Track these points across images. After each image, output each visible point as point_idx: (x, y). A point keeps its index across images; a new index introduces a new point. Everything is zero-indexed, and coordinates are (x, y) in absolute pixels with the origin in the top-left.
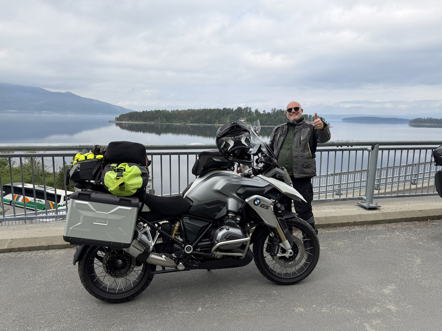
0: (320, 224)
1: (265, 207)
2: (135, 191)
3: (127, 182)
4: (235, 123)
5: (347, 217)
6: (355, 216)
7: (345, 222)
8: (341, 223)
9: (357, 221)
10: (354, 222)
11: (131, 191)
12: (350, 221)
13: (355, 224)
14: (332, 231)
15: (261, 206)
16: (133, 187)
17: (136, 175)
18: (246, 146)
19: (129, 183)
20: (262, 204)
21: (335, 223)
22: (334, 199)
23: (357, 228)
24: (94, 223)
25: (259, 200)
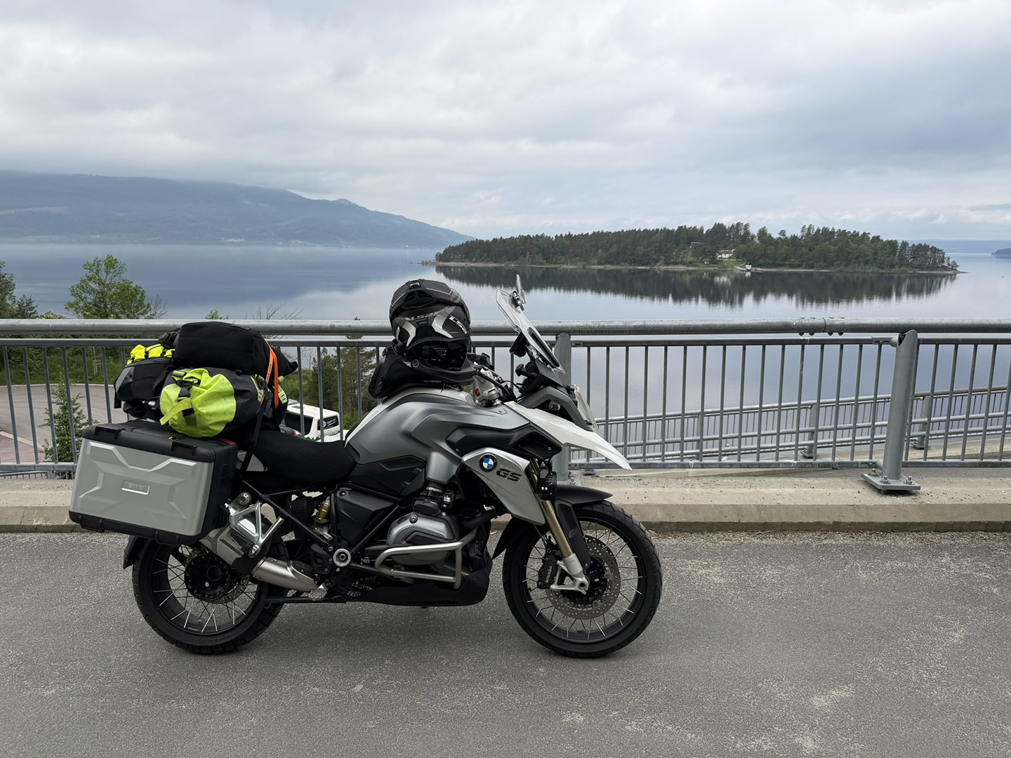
0: (743, 521)
1: (509, 476)
2: (220, 428)
3: (200, 409)
4: (416, 285)
5: (818, 508)
6: (839, 508)
7: (811, 520)
8: (800, 523)
9: (843, 520)
10: (834, 522)
11: (211, 427)
12: (825, 520)
13: (837, 527)
14: (770, 540)
15: (498, 473)
16: (214, 420)
17: (221, 395)
18: (448, 338)
19: (204, 411)
20: (502, 470)
21: (783, 523)
22: (797, 463)
23: (841, 539)
24: (123, 489)
25: (493, 458)
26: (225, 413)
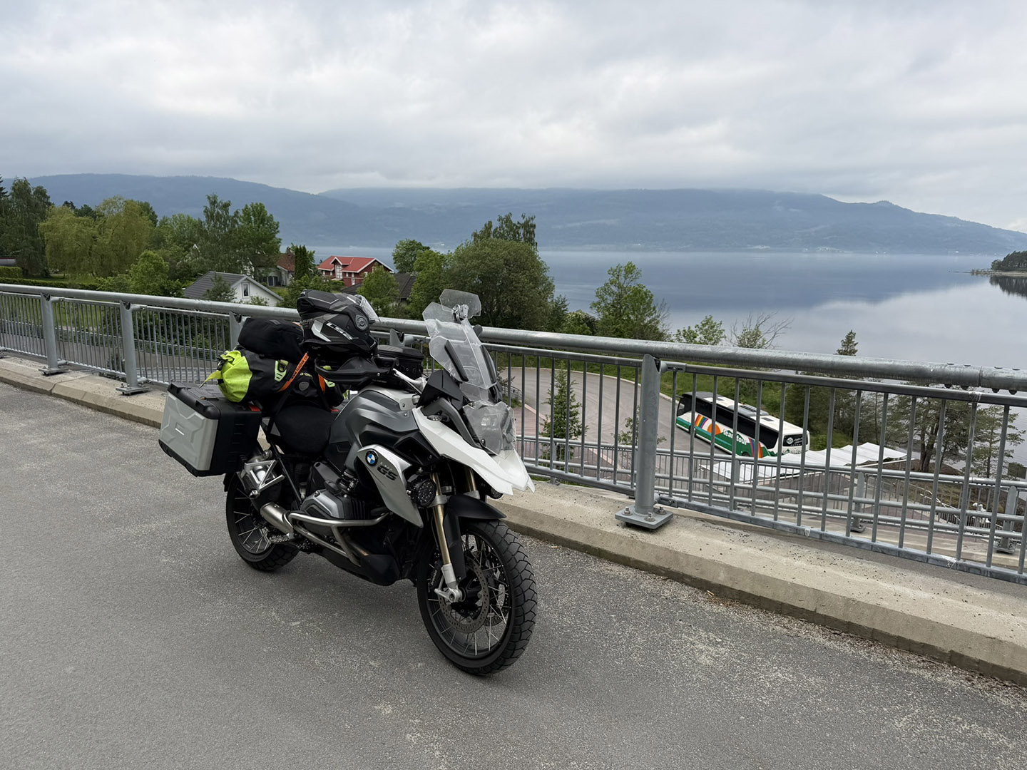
1: (387, 474)
2: (242, 397)
3: (226, 380)
5: (934, 626)
6: (970, 635)
7: (917, 639)
8: (898, 637)
9: (966, 653)
10: (951, 651)
11: (234, 395)
12: (939, 644)
13: (955, 660)
15: (379, 469)
16: (235, 389)
19: (229, 382)
20: (382, 467)
21: (874, 630)
24: (176, 429)
25: (375, 455)
26: (242, 386)
